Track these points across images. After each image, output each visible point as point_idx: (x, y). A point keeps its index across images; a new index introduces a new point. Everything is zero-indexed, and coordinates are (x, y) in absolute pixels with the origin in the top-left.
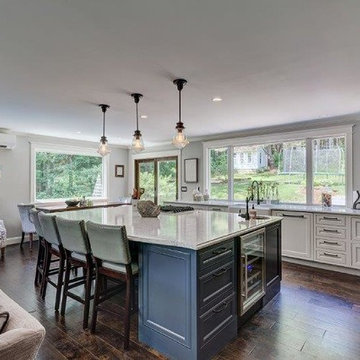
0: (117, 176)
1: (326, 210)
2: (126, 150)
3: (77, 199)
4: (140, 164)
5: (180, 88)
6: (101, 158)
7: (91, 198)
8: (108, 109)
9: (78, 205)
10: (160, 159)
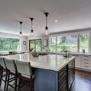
0: (24, 44)
1: (84, 54)
2: (27, 37)
3: (12, 51)
4: (31, 41)
5: (47, 16)
6: (19, 39)
7: (16, 51)
8: (22, 23)
9: (13, 53)
10: (36, 40)
